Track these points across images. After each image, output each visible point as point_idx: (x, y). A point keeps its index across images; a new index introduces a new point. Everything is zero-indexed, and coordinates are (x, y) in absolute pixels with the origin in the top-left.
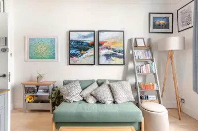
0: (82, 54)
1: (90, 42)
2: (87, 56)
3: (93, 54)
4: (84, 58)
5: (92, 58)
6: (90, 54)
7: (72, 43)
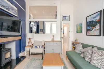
0: (93, 29)
1: (97, 20)
2: (96, 30)
3: (99, 28)
4: (94, 31)
5: (99, 31)
6: (97, 29)
7: (88, 24)
